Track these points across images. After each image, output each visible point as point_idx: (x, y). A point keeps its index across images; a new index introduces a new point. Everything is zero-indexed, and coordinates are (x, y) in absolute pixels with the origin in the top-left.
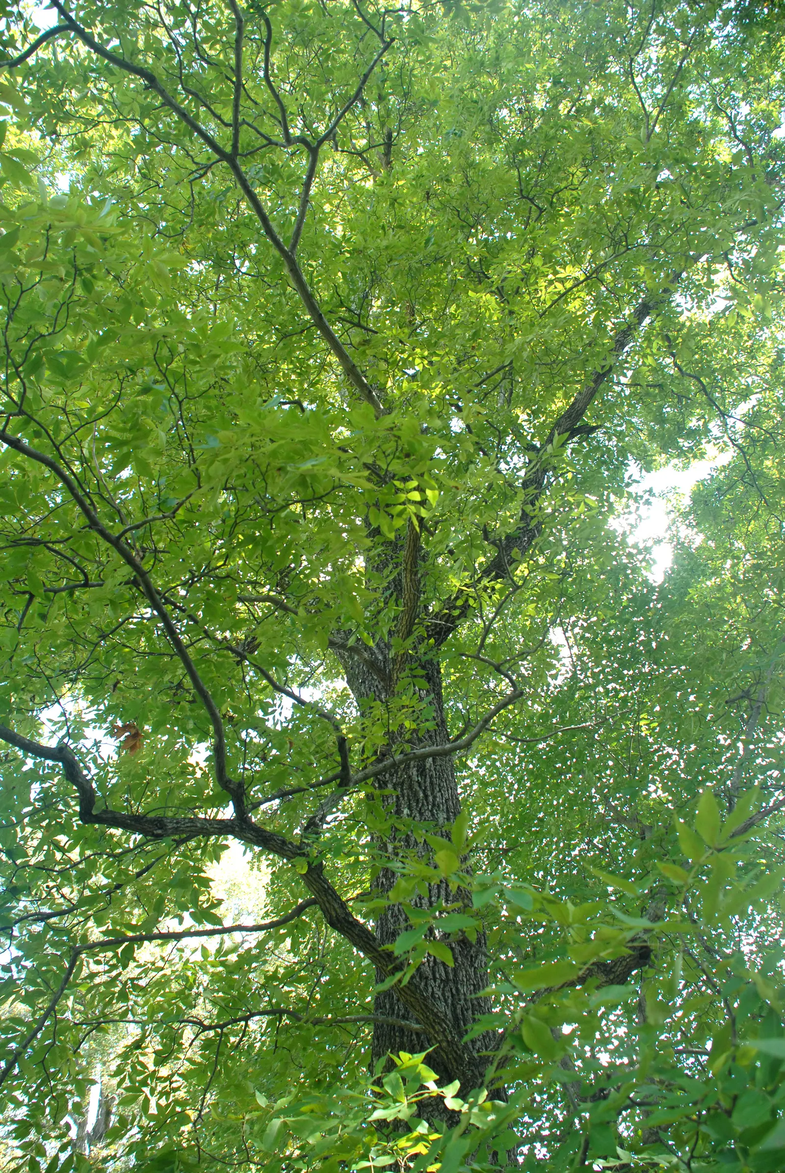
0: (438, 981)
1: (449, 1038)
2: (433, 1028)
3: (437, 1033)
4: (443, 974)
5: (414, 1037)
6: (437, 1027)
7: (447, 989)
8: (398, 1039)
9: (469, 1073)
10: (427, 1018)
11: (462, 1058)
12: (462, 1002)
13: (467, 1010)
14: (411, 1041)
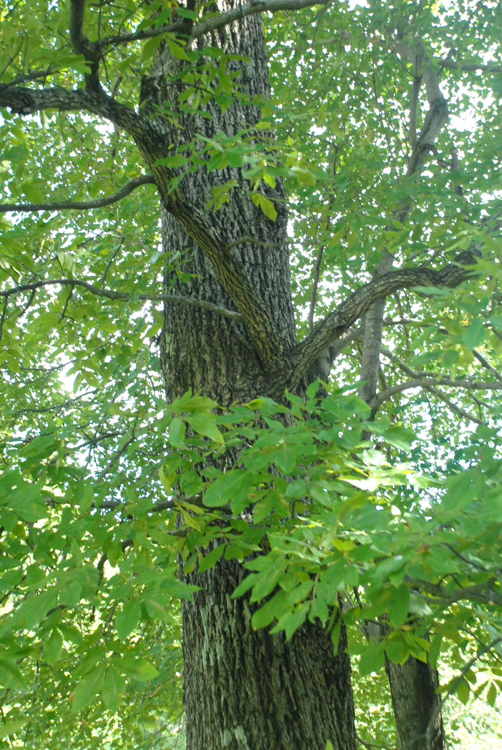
0: (247, 265)
1: (269, 329)
2: (255, 319)
3: (257, 324)
4: (252, 258)
5: (223, 321)
6: (258, 318)
7: (256, 273)
8: (205, 322)
9: (282, 363)
10: (250, 309)
11: (277, 349)
12: (270, 289)
13: (274, 297)
14: (220, 325)
